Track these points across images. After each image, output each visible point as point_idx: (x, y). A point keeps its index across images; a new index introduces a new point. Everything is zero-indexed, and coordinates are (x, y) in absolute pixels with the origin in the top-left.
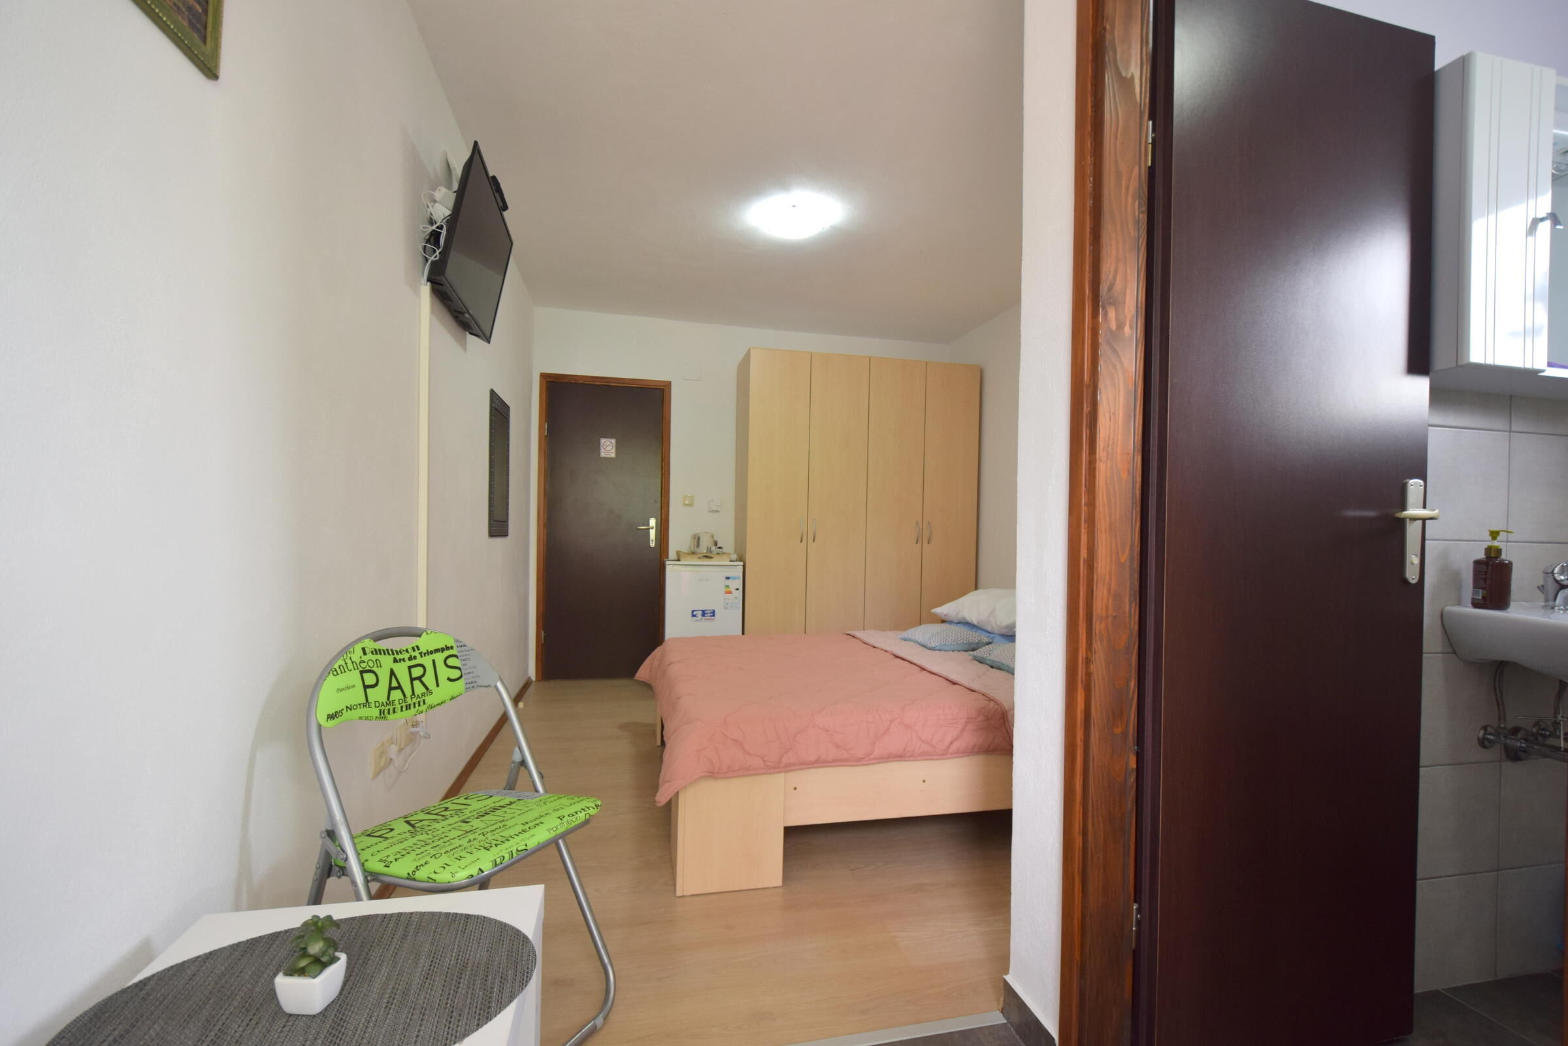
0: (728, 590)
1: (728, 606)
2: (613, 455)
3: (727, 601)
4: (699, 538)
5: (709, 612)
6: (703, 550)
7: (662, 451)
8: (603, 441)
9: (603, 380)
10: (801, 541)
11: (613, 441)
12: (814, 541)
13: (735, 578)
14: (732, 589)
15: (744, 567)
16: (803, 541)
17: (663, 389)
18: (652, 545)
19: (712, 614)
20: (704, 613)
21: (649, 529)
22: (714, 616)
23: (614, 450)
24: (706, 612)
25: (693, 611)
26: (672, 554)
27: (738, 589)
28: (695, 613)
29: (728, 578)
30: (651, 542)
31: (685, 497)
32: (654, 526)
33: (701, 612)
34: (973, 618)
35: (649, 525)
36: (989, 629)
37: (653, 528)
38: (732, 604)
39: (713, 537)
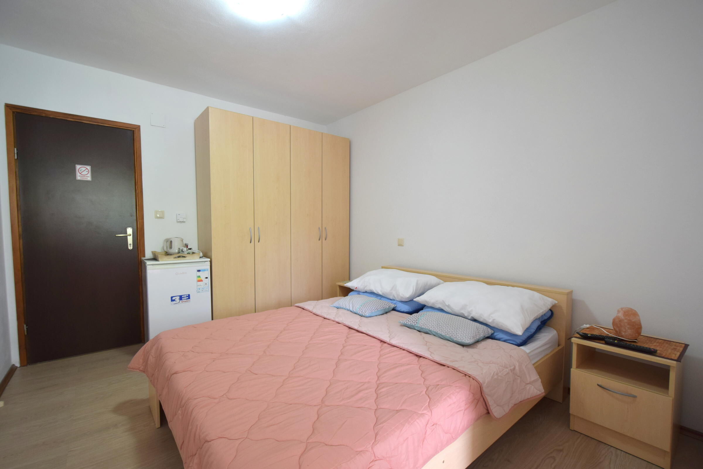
0: (199, 279)
1: (200, 290)
2: (89, 179)
3: (199, 287)
4: (171, 242)
5: (186, 296)
6: (175, 250)
7: (135, 177)
8: (78, 167)
9: (75, 117)
10: (251, 242)
11: (89, 167)
12: (259, 242)
13: (204, 270)
14: (203, 278)
15: (211, 262)
16: (252, 242)
17: (133, 131)
18: (130, 247)
19: (188, 298)
20: (181, 298)
21: (127, 236)
22: (189, 298)
23: (89, 175)
24: (183, 296)
25: (172, 297)
26: (148, 254)
27: (207, 278)
28: (173, 298)
29: (199, 271)
30: (129, 246)
31: (156, 212)
32: (131, 233)
33: (178, 297)
34: (378, 290)
35: (127, 234)
36: (391, 297)
37: (130, 235)
38: (203, 289)
39: (182, 241)
